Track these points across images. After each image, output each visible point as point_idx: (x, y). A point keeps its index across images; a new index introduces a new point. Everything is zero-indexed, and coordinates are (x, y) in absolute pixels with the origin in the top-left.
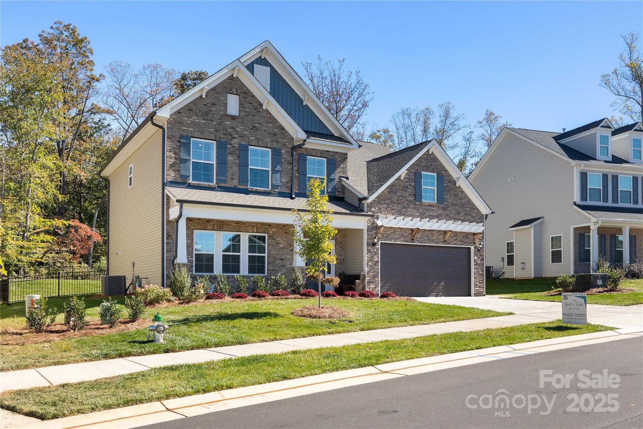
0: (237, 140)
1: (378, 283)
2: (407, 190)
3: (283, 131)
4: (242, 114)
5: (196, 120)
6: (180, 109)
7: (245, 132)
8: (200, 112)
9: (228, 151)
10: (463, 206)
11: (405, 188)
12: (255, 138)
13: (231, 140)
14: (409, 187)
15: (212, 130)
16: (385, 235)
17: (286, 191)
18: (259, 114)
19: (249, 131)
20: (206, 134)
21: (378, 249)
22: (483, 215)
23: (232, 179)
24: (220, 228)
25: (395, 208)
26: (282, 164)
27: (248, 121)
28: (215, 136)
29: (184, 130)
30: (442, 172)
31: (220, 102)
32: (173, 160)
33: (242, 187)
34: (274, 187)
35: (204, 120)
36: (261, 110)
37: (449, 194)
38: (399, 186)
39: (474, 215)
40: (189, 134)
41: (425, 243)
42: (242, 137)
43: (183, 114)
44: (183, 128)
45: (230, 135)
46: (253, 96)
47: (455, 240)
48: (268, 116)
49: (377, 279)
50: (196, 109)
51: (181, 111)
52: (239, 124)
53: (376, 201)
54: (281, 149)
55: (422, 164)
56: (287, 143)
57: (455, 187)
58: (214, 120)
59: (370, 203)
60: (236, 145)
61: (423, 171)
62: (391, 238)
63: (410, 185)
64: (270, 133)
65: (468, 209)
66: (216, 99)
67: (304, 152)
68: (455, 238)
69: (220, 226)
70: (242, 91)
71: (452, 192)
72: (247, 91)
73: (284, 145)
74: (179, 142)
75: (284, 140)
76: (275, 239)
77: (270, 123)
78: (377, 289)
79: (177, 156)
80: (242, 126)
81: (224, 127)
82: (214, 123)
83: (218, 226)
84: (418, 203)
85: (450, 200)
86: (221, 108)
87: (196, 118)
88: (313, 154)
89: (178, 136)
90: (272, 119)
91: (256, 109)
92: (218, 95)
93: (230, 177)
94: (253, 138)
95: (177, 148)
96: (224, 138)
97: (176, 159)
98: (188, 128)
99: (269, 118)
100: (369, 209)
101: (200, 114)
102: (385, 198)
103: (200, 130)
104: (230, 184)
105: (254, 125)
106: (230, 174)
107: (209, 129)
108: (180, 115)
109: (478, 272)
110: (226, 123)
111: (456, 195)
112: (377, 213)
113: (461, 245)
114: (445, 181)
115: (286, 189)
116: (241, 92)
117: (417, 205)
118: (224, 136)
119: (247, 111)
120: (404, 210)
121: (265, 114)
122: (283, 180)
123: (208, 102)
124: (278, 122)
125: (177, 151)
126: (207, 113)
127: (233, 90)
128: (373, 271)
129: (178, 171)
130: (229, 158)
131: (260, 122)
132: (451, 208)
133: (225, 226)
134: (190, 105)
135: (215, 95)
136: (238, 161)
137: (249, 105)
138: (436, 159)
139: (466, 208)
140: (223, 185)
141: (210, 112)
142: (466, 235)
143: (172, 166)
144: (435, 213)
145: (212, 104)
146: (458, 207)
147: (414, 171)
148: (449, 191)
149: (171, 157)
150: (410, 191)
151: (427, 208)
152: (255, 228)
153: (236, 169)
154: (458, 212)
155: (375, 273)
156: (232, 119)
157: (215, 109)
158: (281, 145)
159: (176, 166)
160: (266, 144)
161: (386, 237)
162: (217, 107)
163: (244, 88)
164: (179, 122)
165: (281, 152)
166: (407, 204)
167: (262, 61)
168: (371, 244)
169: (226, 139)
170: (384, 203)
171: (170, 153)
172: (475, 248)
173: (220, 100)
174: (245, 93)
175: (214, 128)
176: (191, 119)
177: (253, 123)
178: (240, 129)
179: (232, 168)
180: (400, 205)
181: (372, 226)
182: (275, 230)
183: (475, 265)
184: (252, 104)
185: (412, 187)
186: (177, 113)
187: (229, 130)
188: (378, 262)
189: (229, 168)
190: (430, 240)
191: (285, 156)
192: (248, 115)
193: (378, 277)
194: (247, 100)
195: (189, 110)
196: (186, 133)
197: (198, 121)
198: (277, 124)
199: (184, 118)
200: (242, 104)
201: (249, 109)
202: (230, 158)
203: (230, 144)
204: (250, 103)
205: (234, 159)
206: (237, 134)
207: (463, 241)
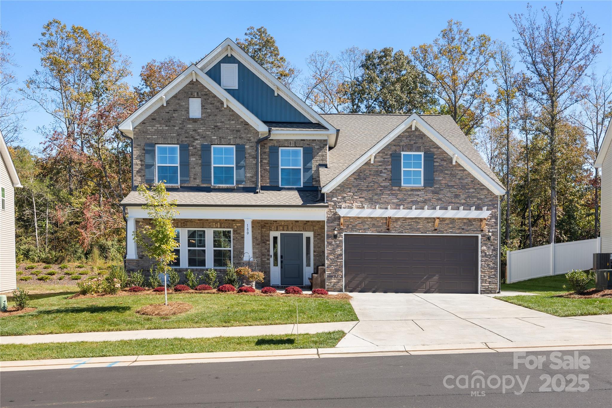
0: (199, 142)
1: (342, 277)
2: (381, 175)
3: (247, 126)
4: (204, 115)
5: (159, 128)
6: (144, 120)
7: (207, 133)
8: (163, 119)
9: (190, 153)
10: (464, 187)
11: (378, 173)
12: (217, 137)
13: (193, 142)
14: (383, 171)
15: (175, 135)
16: (350, 226)
17: (251, 186)
18: (221, 113)
19: (211, 131)
20: (169, 139)
21: (341, 241)
22: (497, 197)
23: (195, 179)
24: (184, 225)
25: (363, 196)
26: (246, 160)
27: (209, 122)
28: (178, 140)
29: (148, 139)
30: (432, 150)
31: (181, 107)
32: (139, 167)
33: (205, 185)
34: (238, 182)
35: (166, 126)
36: (223, 109)
37: (442, 175)
38: (370, 171)
39: (482, 197)
40: (153, 141)
41: (406, 233)
42: (204, 137)
43: (147, 124)
44: (148, 137)
45: (192, 137)
46: (215, 96)
47: (451, 228)
48: (231, 113)
49: (340, 273)
50: (159, 118)
51: (145, 122)
52: (200, 126)
53: (338, 190)
54: (245, 145)
55: (402, 144)
56: (252, 138)
57: (451, 166)
58: (176, 125)
59: (331, 192)
60: (198, 146)
61: (403, 151)
62: (358, 229)
63: (386, 169)
64: (233, 130)
65: (472, 190)
66: (178, 106)
67: (276, 144)
68: (451, 226)
69: (184, 223)
70: (203, 93)
71: (446, 172)
72: (208, 92)
73: (249, 140)
74: (144, 150)
75: (248, 136)
76: (240, 234)
77: (233, 120)
78: (340, 283)
79: (143, 163)
80: (204, 127)
81: (186, 130)
82: (176, 128)
83: (181, 223)
84: (397, 188)
85: (443, 182)
86: (183, 113)
87: (159, 126)
88: (286, 145)
89: (143, 144)
90: (235, 116)
91: (217, 109)
92: (179, 101)
93: (192, 177)
94: (216, 138)
95: (143, 156)
96: (186, 141)
97: (141, 165)
98: (152, 136)
99: (232, 115)
100: (329, 199)
101: (163, 121)
102: (351, 186)
103: (163, 137)
104: (193, 184)
105: (215, 124)
106: (192, 175)
107: (172, 135)
108: (144, 125)
109: (488, 265)
110: (188, 126)
111: (453, 175)
112: (340, 202)
113: (461, 233)
114: (435, 160)
115: (251, 183)
116: (202, 95)
117: (394, 190)
118: (186, 139)
119: (208, 112)
120: (376, 197)
121: (227, 112)
122: (248, 175)
123: (170, 109)
124: (241, 118)
125: (143, 158)
126: (169, 120)
127: (193, 94)
128: (335, 264)
129: (143, 176)
130: (191, 159)
131: (223, 120)
132: (445, 191)
133: (188, 223)
134: (152, 115)
135: (177, 101)
136: (200, 162)
137: (210, 106)
138: (422, 136)
139: (469, 189)
140: (186, 185)
141: (173, 119)
142: (470, 221)
143: (138, 172)
144: (422, 199)
145: (174, 110)
146: (456, 188)
147: (391, 153)
148: (442, 171)
149: (137, 165)
150: (385, 175)
151: (410, 193)
152: (219, 223)
153: (198, 169)
154: (456, 195)
155: (338, 267)
156: (194, 122)
157: (176, 115)
158: (245, 140)
159: (142, 171)
160: (229, 142)
161: (352, 228)
162: (179, 113)
163: (205, 90)
164: (143, 132)
165: (245, 148)
166: (381, 190)
167: (230, 59)
168: (333, 236)
169: (188, 142)
170: (350, 192)
171: (137, 161)
172: (482, 236)
173: (182, 106)
174: (206, 95)
175: (177, 133)
176: (154, 128)
177: (215, 122)
178: (202, 131)
179: (195, 168)
180: (370, 192)
181: (333, 217)
182: (240, 225)
183: (482, 256)
184: (214, 104)
185: (388, 171)
186: (141, 124)
187: (191, 133)
188: (341, 255)
189: (191, 168)
190: (412, 229)
191: (249, 151)
192: (210, 115)
193: (342, 272)
194: (208, 101)
195: (153, 119)
196: (151, 141)
197: (161, 128)
198: (241, 120)
199: (148, 128)
200: (204, 106)
201: (210, 109)
202: (193, 159)
203: (192, 146)
204: (211, 104)
205: (197, 160)
206: (199, 135)
207: (463, 229)
